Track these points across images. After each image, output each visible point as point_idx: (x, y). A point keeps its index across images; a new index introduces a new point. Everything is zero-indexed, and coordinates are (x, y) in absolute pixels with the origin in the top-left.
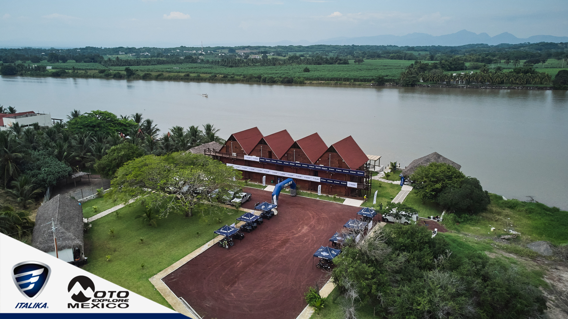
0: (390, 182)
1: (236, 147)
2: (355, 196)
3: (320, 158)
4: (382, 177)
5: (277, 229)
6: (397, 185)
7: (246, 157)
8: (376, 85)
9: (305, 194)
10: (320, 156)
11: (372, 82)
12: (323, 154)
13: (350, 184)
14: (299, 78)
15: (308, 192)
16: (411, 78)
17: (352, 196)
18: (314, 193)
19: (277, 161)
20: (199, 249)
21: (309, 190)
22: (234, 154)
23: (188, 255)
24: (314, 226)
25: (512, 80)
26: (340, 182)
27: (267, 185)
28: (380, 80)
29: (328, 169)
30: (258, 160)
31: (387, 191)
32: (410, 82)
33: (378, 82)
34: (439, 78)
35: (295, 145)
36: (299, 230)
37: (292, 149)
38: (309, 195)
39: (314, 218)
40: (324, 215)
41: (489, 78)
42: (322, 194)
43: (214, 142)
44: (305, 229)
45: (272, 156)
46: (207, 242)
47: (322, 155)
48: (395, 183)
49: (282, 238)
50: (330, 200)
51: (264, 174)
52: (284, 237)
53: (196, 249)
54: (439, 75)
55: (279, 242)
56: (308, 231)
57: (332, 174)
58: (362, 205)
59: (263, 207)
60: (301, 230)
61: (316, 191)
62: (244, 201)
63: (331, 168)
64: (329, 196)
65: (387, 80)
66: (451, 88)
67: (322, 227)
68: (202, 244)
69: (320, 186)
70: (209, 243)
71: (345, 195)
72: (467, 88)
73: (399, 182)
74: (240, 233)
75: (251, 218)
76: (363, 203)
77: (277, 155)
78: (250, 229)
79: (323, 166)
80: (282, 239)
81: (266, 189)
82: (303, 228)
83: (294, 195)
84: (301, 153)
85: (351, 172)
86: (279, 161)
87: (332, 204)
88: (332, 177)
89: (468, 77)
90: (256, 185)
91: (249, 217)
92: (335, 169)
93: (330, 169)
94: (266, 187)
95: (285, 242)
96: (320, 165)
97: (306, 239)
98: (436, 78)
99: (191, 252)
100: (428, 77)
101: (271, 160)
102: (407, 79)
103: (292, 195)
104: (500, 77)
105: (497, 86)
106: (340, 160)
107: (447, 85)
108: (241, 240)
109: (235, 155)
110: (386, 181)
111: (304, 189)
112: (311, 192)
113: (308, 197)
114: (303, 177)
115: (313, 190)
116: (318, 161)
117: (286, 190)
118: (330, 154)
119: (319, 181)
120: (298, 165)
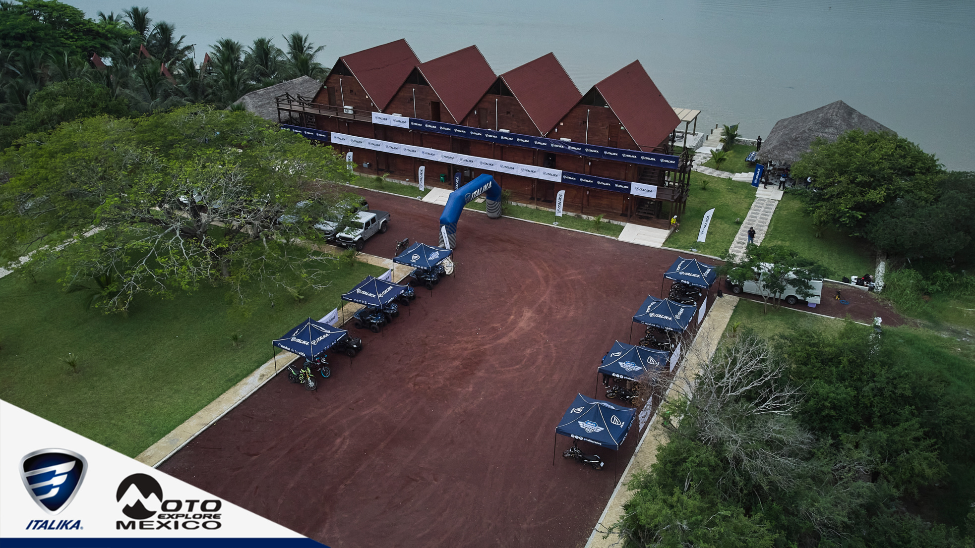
0: (725, 175)
1: (351, 91)
2: (647, 218)
3: (561, 121)
4: (704, 161)
5: (451, 319)
6: (743, 184)
7: (378, 118)
9: (523, 212)
10: (561, 117)
12: (571, 110)
13: (638, 189)
15: (529, 206)
17: (641, 217)
18: (545, 209)
19: (453, 128)
20: (232, 390)
21: (532, 200)
22: (349, 109)
23: (200, 413)
24: (550, 308)
26: (613, 183)
27: (429, 188)
29: (583, 151)
30: (407, 126)
31: (723, 200)
35: (498, 86)
36: (509, 321)
37: (490, 96)
38: (532, 213)
39: (547, 282)
40: (573, 274)
42: (565, 213)
43: (306, 77)
44: (526, 320)
45: (442, 116)
46: (258, 367)
47: (568, 113)
48: (738, 177)
49: (466, 349)
50: (586, 230)
51: (422, 162)
52: (469, 346)
53: (224, 391)
55: (457, 363)
56: (532, 324)
57: (591, 161)
58: (668, 241)
59: (415, 258)
60: (514, 323)
61: (552, 202)
62: (370, 233)
63: (590, 148)
64: (581, 217)
67: (571, 314)
68: (245, 372)
69: (562, 193)
70: (262, 370)
71: (622, 215)
73: (747, 177)
74: (350, 340)
75: (380, 296)
76: (670, 237)
77: (454, 112)
78: (379, 324)
79: (568, 140)
80: (466, 353)
81: (425, 199)
82: (520, 315)
83: (495, 215)
84: (513, 107)
85: (643, 158)
86: (458, 128)
87: (589, 240)
88: (591, 171)
90: (404, 187)
91: (374, 293)
92: (602, 150)
93: (587, 150)
94: (427, 191)
95: (473, 363)
96: (562, 139)
97: (528, 351)
99: (209, 403)
101: (438, 126)
103: (490, 215)
106: (614, 126)
108: (352, 356)
109: (351, 112)
110: (716, 173)
111: (521, 197)
112: (538, 207)
113: (532, 219)
114: (517, 168)
115: (543, 201)
116: (556, 130)
117: (476, 201)
118: (589, 110)
119: (560, 180)
120: (507, 138)
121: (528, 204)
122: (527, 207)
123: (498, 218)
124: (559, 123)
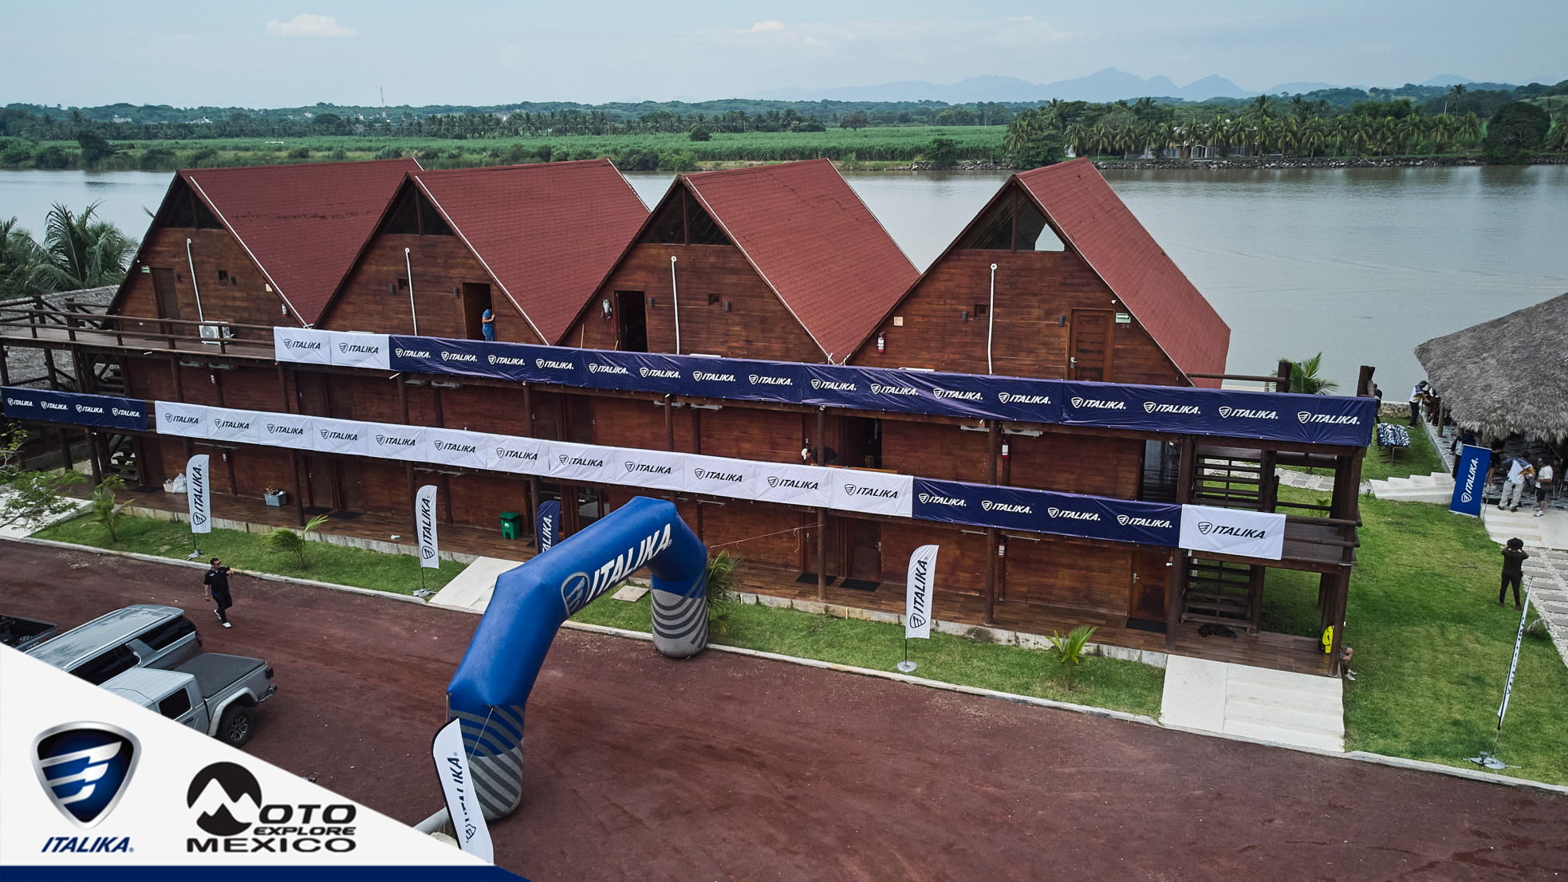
1: (223, 275)
3: (895, 311)
6: (1420, 509)
8: (930, 169)
9: (782, 626)
11: (915, 159)
14: (677, 152)
15: (800, 604)
16: (1042, 140)
17: (1206, 631)
18: (857, 613)
19: (530, 355)
21: (806, 582)
22: (215, 330)
25: (1361, 136)
26: (1109, 513)
28: (944, 150)
30: (381, 361)
32: (1038, 154)
33: (935, 157)
34: (1130, 138)
37: (653, 251)
41: (1289, 134)
47: (918, 286)
48: (1388, 489)
50: (1025, 688)
51: (426, 473)
54: (1129, 129)
57: (1011, 438)
61: (874, 588)
63: (1015, 388)
64: (990, 639)
65: (962, 152)
66: (1171, 170)
69: (927, 553)
71: (1132, 623)
72: (1219, 167)
76: (1351, 704)
77: (535, 311)
79: (931, 371)
81: (442, 599)
83: (685, 645)
84: (731, 279)
86: (548, 355)
88: (1007, 471)
89: (1222, 131)
90: (380, 560)
92: (1061, 395)
94: (452, 570)
98: (1122, 138)
100: (1096, 138)
101: (484, 354)
102: (1030, 145)
103: (664, 645)
104: (1322, 131)
105: (1313, 161)
106: (1092, 313)
107: (1157, 163)
109: (219, 335)
111: (768, 574)
112: (832, 607)
113: (817, 654)
114: (754, 476)
115: (844, 585)
116: (881, 342)
117: (616, 596)
118: (994, 267)
119: (907, 512)
120: (713, 377)
121: (795, 597)
122: (792, 608)
123: (694, 656)
124: (887, 321)
